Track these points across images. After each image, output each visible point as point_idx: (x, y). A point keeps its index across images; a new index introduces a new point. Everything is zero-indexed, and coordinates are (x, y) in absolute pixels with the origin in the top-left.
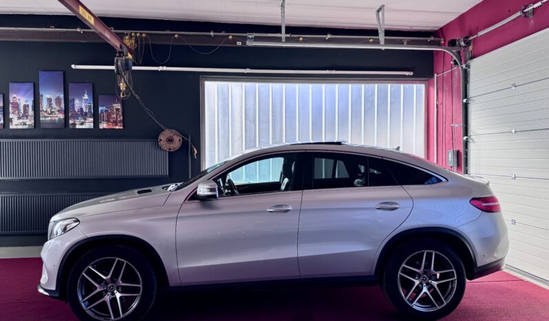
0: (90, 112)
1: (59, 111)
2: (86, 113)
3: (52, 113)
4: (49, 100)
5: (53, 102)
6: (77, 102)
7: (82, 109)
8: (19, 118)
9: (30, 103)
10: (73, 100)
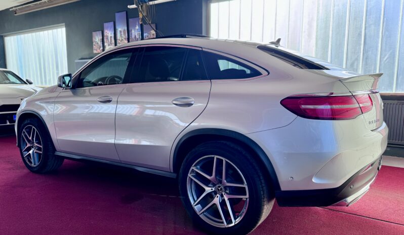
0: (139, 38)
1: (125, 39)
2: (138, 39)
3: (122, 40)
4: (121, 32)
5: (122, 33)
6: (133, 31)
7: (135, 36)
8: (109, 45)
9: (113, 35)
10: (131, 30)
